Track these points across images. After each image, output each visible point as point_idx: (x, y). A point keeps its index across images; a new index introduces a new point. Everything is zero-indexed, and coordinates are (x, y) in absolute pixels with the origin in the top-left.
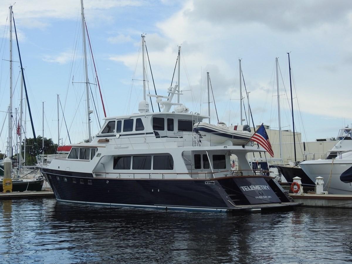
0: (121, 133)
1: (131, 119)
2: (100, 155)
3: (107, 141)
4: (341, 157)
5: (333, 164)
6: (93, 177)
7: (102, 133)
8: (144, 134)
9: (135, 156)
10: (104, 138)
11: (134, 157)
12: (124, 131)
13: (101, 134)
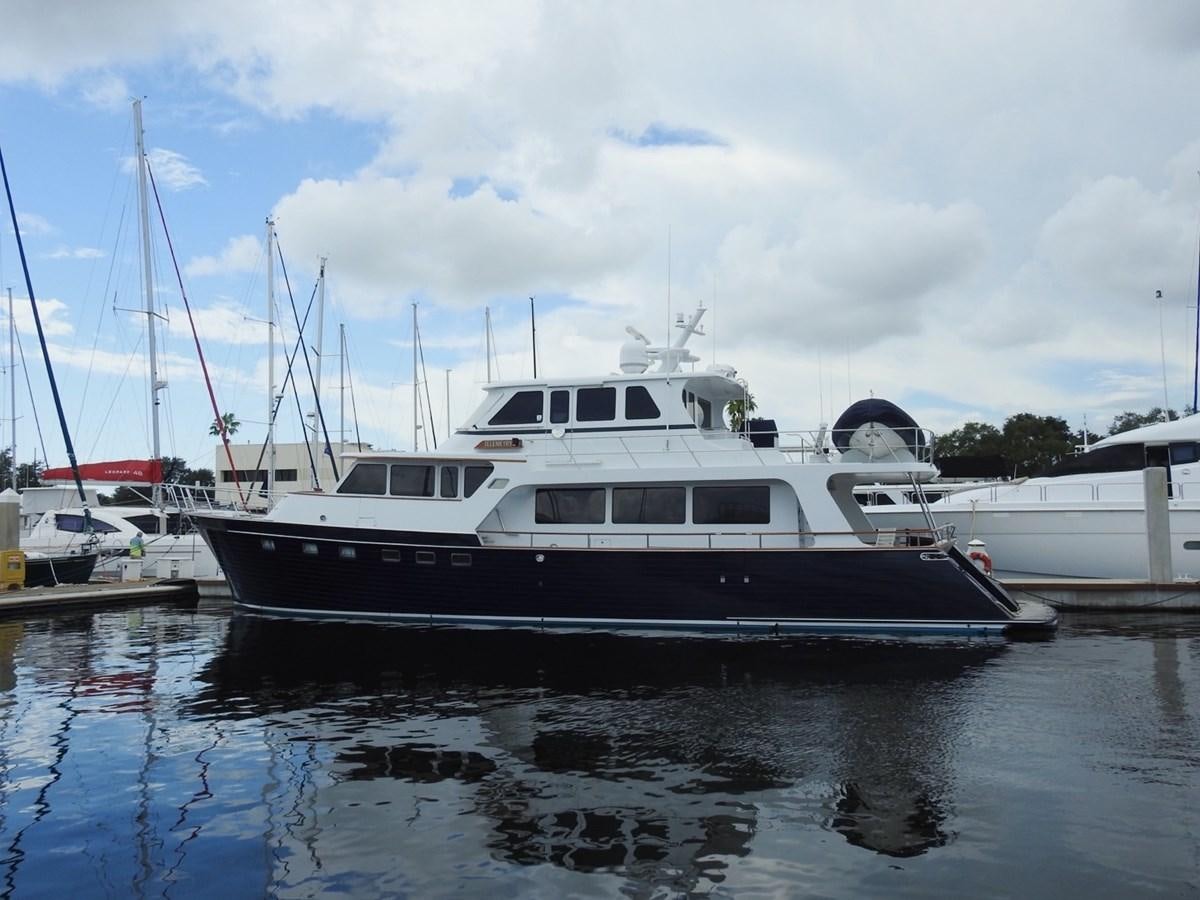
0: (568, 426)
1: (605, 386)
2: (505, 484)
3: (517, 443)
4: (994, 497)
5: (977, 512)
6: (480, 545)
7: (490, 423)
8: (664, 427)
9: (619, 488)
10: (510, 437)
11: (616, 491)
12: (578, 419)
13: (484, 425)
